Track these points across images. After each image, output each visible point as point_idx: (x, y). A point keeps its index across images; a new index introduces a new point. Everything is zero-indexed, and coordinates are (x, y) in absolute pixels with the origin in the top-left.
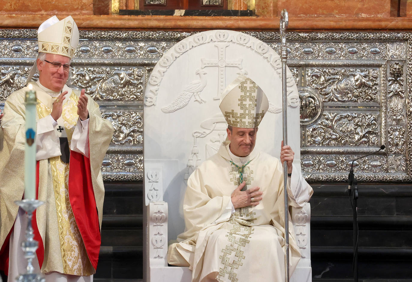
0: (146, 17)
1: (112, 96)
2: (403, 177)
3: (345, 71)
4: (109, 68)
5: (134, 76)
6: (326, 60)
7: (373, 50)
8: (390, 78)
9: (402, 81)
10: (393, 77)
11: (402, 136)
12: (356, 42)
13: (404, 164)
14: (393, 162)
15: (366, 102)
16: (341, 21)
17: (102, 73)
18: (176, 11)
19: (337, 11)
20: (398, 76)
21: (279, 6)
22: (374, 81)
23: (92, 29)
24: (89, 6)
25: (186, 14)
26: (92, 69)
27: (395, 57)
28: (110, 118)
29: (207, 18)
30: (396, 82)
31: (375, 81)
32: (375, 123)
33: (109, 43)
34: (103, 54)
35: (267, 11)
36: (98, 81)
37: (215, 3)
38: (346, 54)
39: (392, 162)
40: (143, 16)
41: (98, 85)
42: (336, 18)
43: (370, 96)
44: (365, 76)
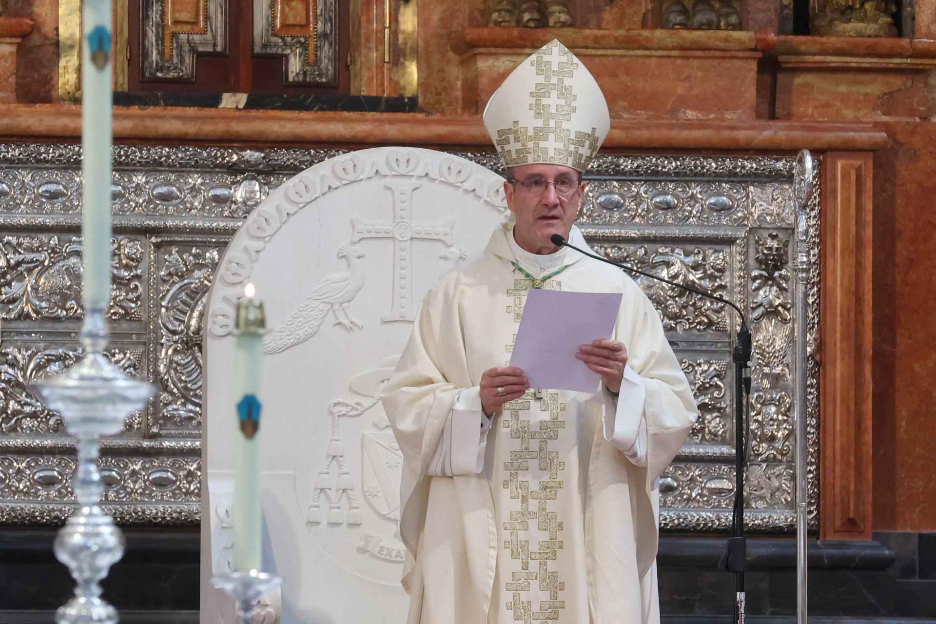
0: (151, 110)
1: (63, 308)
2: (786, 519)
3: (646, 252)
4: (56, 238)
5: (120, 260)
6: (598, 224)
7: (712, 200)
8: (755, 273)
9: (785, 278)
10: (763, 270)
11: (785, 418)
12: (672, 181)
13: (789, 488)
14: (763, 481)
15: (695, 332)
16: (639, 129)
17: (38, 251)
18: (226, 96)
19: (625, 104)
20: (777, 268)
21: (481, 87)
22: (716, 277)
23: (15, 139)
24: (6, 80)
25: (249, 106)
26: (13, 240)
27: (768, 218)
28: (57, 363)
29: (304, 115)
30: (770, 282)
31: (720, 278)
32: (719, 383)
33: (57, 175)
34: (42, 203)
35: (449, 100)
36: (30, 271)
37: (317, 79)
38: (648, 211)
39: (759, 482)
40: (142, 107)
41: (29, 281)
42: (621, 120)
43: (707, 316)
44: (696, 267)
